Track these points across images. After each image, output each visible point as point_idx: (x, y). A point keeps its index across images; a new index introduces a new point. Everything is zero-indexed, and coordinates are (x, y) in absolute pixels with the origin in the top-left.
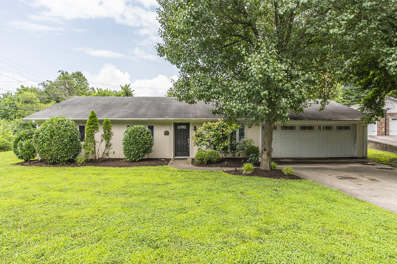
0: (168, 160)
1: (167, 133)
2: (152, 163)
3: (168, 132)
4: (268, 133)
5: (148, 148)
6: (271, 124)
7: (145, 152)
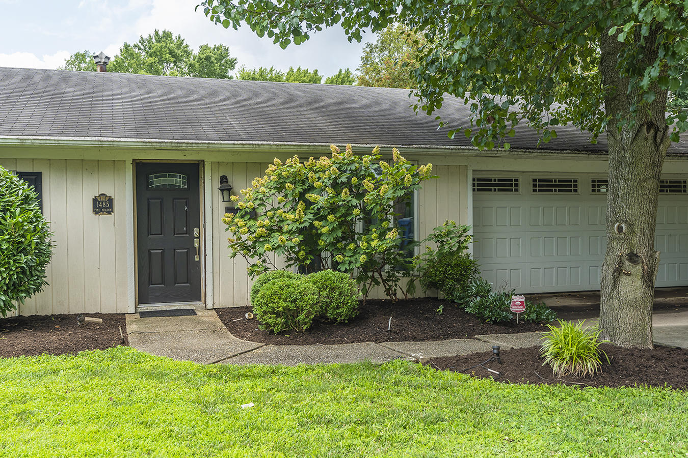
0: (116, 321)
1: (103, 205)
2: (53, 338)
3: (111, 200)
4: (645, 180)
5: (30, 267)
6: (658, 141)
7: (15, 288)
